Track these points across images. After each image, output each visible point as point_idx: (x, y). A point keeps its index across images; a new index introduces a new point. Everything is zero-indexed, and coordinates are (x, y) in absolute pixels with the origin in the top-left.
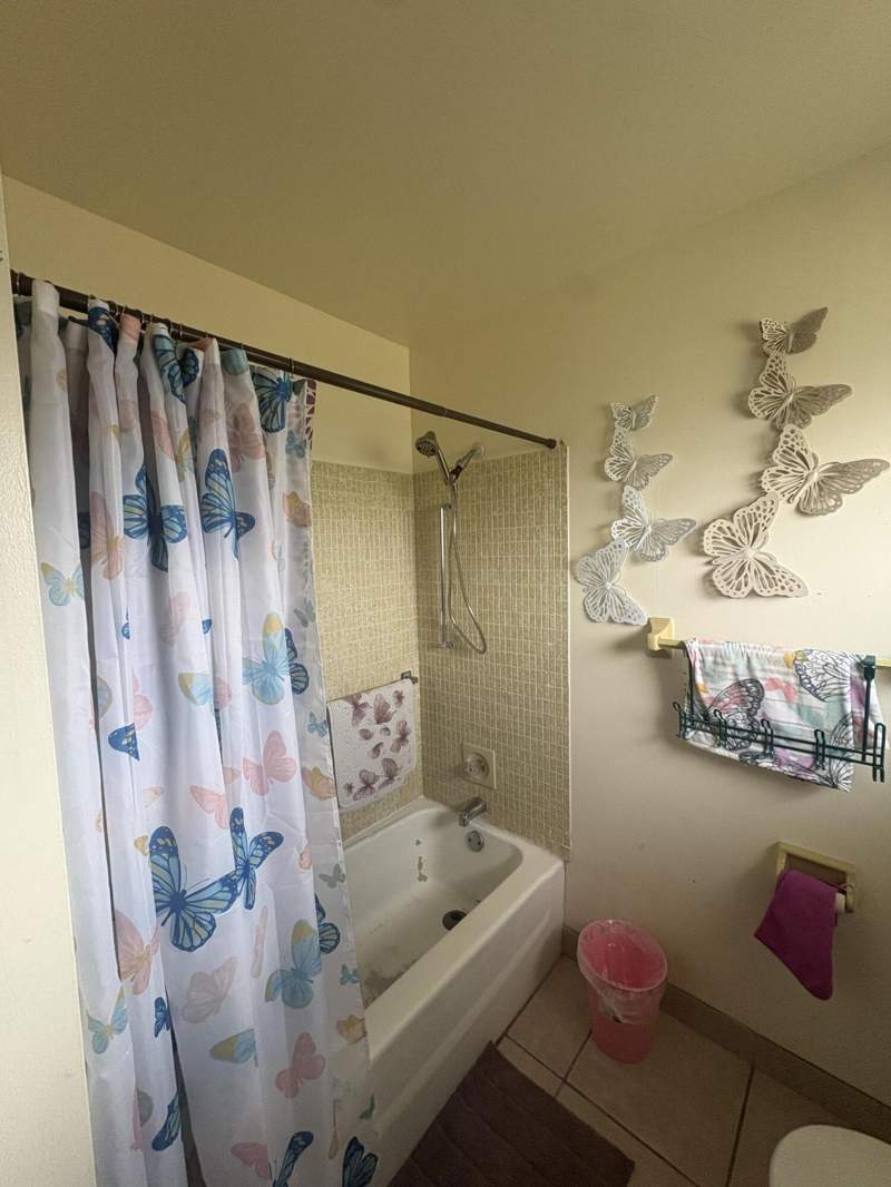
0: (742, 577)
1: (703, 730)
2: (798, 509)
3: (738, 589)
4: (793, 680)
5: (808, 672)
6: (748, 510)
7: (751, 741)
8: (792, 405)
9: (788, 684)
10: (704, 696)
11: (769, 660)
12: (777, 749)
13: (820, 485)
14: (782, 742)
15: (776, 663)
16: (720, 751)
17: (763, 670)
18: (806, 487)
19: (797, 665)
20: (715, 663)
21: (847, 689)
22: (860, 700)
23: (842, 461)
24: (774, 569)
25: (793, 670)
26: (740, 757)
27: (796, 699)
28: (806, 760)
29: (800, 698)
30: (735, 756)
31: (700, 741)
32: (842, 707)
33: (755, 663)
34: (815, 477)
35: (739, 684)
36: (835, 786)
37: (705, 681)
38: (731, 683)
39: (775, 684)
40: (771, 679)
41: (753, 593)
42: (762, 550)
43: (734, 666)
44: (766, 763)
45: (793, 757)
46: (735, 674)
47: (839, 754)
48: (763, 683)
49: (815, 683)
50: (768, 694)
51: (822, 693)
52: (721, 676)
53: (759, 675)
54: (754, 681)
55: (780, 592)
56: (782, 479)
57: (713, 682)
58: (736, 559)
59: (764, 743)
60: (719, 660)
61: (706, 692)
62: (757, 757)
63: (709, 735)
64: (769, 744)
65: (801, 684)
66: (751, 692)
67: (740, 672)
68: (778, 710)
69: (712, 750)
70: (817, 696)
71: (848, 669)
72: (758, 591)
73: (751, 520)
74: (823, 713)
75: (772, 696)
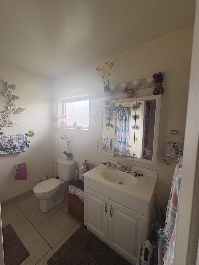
0: (6, 123)
1: (1, 151)
2: (14, 113)
3: (6, 125)
4: (17, 138)
5: (20, 136)
6: (7, 112)
7: (11, 150)
8: (12, 97)
9: (17, 139)
10: (2, 144)
11: (14, 136)
12: (15, 149)
13: (17, 110)
14: (16, 148)
15: (15, 136)
16: (5, 153)
17: (13, 137)
18: (15, 110)
19: (18, 136)
20: (4, 138)
21: (25, 138)
22: (26, 139)
23: (20, 107)
24: (11, 122)
25: (17, 137)
26: (9, 153)
27: (18, 141)
28: (19, 149)
29: (19, 141)
30: (8, 153)
31: (1, 153)
32: (24, 140)
33: (12, 136)
34: (16, 109)
35: (9, 141)
36: (24, 151)
37: (2, 142)
38: (7, 141)
39: (15, 139)
40: (14, 139)
41: (9, 126)
42: (9, 119)
43: (8, 138)
44: (14, 152)
45: (18, 150)
46: (8, 139)
47: (24, 147)
48: (13, 139)
49: (20, 138)
50: (14, 141)
51: (21, 139)
52: (6, 140)
53: (12, 138)
54: (12, 139)
55: (13, 125)
56: (11, 108)
57: (4, 141)
58: (4, 120)
59: (13, 149)
60: (5, 137)
61: (2, 143)
62: (12, 152)
63: (3, 151)
64: (14, 149)
65: (19, 138)
66: (11, 141)
67: (9, 138)
68: (15, 143)
69: (4, 154)
70: (21, 140)
71: (24, 135)
72: (9, 125)
73: (7, 114)
74: (21, 142)
75: (15, 141)
